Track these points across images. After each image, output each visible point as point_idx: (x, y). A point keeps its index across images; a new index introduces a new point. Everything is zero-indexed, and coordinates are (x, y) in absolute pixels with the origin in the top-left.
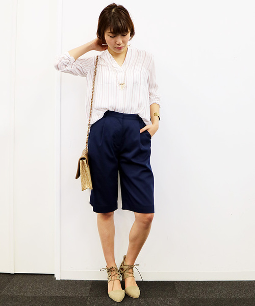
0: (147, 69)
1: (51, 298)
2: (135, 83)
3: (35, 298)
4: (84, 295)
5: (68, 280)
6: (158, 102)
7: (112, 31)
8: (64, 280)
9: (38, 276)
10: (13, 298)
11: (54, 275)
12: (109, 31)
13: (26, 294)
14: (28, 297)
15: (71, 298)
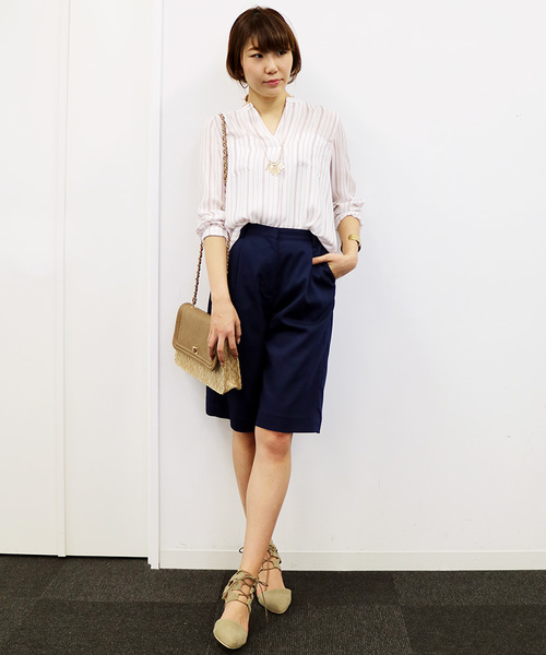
0: (329, 141)
1: (141, 605)
2: (300, 165)
3: (108, 605)
4: (207, 600)
5: (175, 570)
6: (356, 214)
7: (256, 45)
8: (167, 570)
9: (114, 562)
10: (64, 605)
11: (146, 559)
12: (251, 47)
13: (90, 599)
14: (94, 604)
15: (181, 605)
